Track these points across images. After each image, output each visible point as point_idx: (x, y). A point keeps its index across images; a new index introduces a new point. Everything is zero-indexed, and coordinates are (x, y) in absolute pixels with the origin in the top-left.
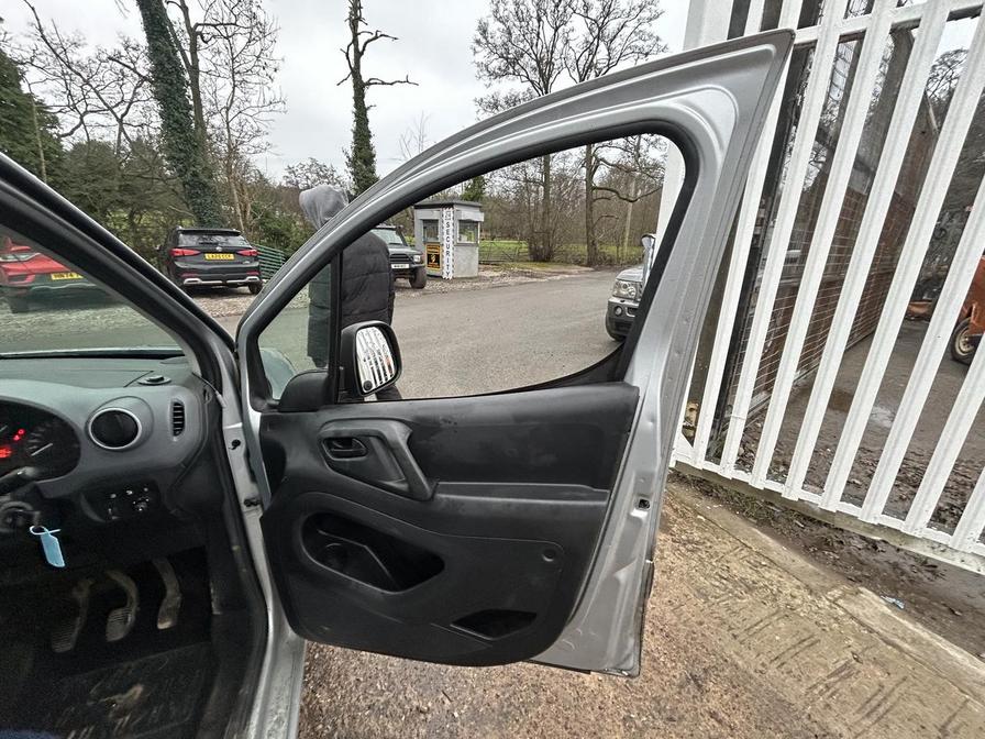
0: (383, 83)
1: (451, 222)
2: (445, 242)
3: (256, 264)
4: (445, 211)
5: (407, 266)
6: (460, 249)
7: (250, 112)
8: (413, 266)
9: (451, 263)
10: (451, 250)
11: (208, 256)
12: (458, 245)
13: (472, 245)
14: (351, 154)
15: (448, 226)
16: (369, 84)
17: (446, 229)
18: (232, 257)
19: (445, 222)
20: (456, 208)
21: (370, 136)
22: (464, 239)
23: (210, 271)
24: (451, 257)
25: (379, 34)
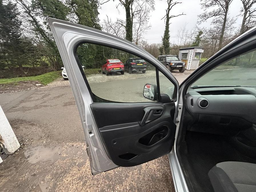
0: (175, 16)
1: (192, 53)
2: (189, 59)
3: (146, 66)
4: (191, 50)
5: (181, 66)
6: (194, 61)
7: (142, 30)
8: (183, 66)
9: (190, 65)
10: (191, 62)
11: (138, 64)
12: (194, 60)
13: (198, 60)
14: (163, 37)
15: (191, 54)
16: (170, 17)
17: (190, 55)
18: (142, 64)
19: (190, 53)
20: (195, 49)
21: (169, 32)
22: (196, 58)
23: (138, 68)
24: (191, 63)
25: (176, 3)
